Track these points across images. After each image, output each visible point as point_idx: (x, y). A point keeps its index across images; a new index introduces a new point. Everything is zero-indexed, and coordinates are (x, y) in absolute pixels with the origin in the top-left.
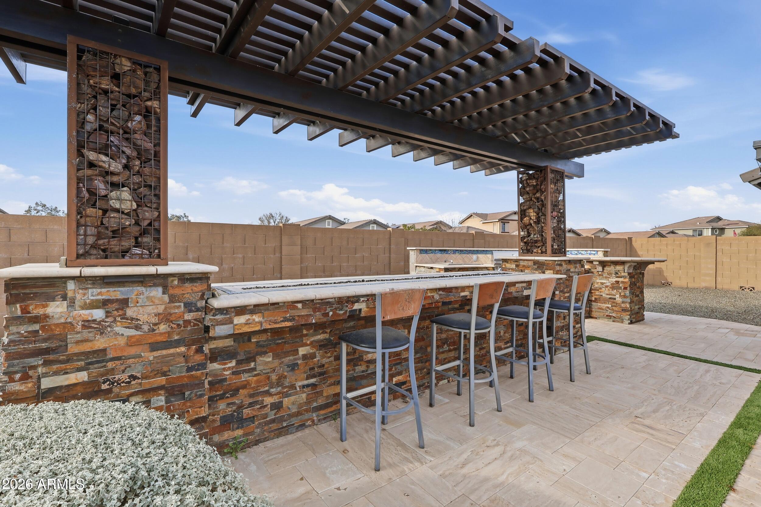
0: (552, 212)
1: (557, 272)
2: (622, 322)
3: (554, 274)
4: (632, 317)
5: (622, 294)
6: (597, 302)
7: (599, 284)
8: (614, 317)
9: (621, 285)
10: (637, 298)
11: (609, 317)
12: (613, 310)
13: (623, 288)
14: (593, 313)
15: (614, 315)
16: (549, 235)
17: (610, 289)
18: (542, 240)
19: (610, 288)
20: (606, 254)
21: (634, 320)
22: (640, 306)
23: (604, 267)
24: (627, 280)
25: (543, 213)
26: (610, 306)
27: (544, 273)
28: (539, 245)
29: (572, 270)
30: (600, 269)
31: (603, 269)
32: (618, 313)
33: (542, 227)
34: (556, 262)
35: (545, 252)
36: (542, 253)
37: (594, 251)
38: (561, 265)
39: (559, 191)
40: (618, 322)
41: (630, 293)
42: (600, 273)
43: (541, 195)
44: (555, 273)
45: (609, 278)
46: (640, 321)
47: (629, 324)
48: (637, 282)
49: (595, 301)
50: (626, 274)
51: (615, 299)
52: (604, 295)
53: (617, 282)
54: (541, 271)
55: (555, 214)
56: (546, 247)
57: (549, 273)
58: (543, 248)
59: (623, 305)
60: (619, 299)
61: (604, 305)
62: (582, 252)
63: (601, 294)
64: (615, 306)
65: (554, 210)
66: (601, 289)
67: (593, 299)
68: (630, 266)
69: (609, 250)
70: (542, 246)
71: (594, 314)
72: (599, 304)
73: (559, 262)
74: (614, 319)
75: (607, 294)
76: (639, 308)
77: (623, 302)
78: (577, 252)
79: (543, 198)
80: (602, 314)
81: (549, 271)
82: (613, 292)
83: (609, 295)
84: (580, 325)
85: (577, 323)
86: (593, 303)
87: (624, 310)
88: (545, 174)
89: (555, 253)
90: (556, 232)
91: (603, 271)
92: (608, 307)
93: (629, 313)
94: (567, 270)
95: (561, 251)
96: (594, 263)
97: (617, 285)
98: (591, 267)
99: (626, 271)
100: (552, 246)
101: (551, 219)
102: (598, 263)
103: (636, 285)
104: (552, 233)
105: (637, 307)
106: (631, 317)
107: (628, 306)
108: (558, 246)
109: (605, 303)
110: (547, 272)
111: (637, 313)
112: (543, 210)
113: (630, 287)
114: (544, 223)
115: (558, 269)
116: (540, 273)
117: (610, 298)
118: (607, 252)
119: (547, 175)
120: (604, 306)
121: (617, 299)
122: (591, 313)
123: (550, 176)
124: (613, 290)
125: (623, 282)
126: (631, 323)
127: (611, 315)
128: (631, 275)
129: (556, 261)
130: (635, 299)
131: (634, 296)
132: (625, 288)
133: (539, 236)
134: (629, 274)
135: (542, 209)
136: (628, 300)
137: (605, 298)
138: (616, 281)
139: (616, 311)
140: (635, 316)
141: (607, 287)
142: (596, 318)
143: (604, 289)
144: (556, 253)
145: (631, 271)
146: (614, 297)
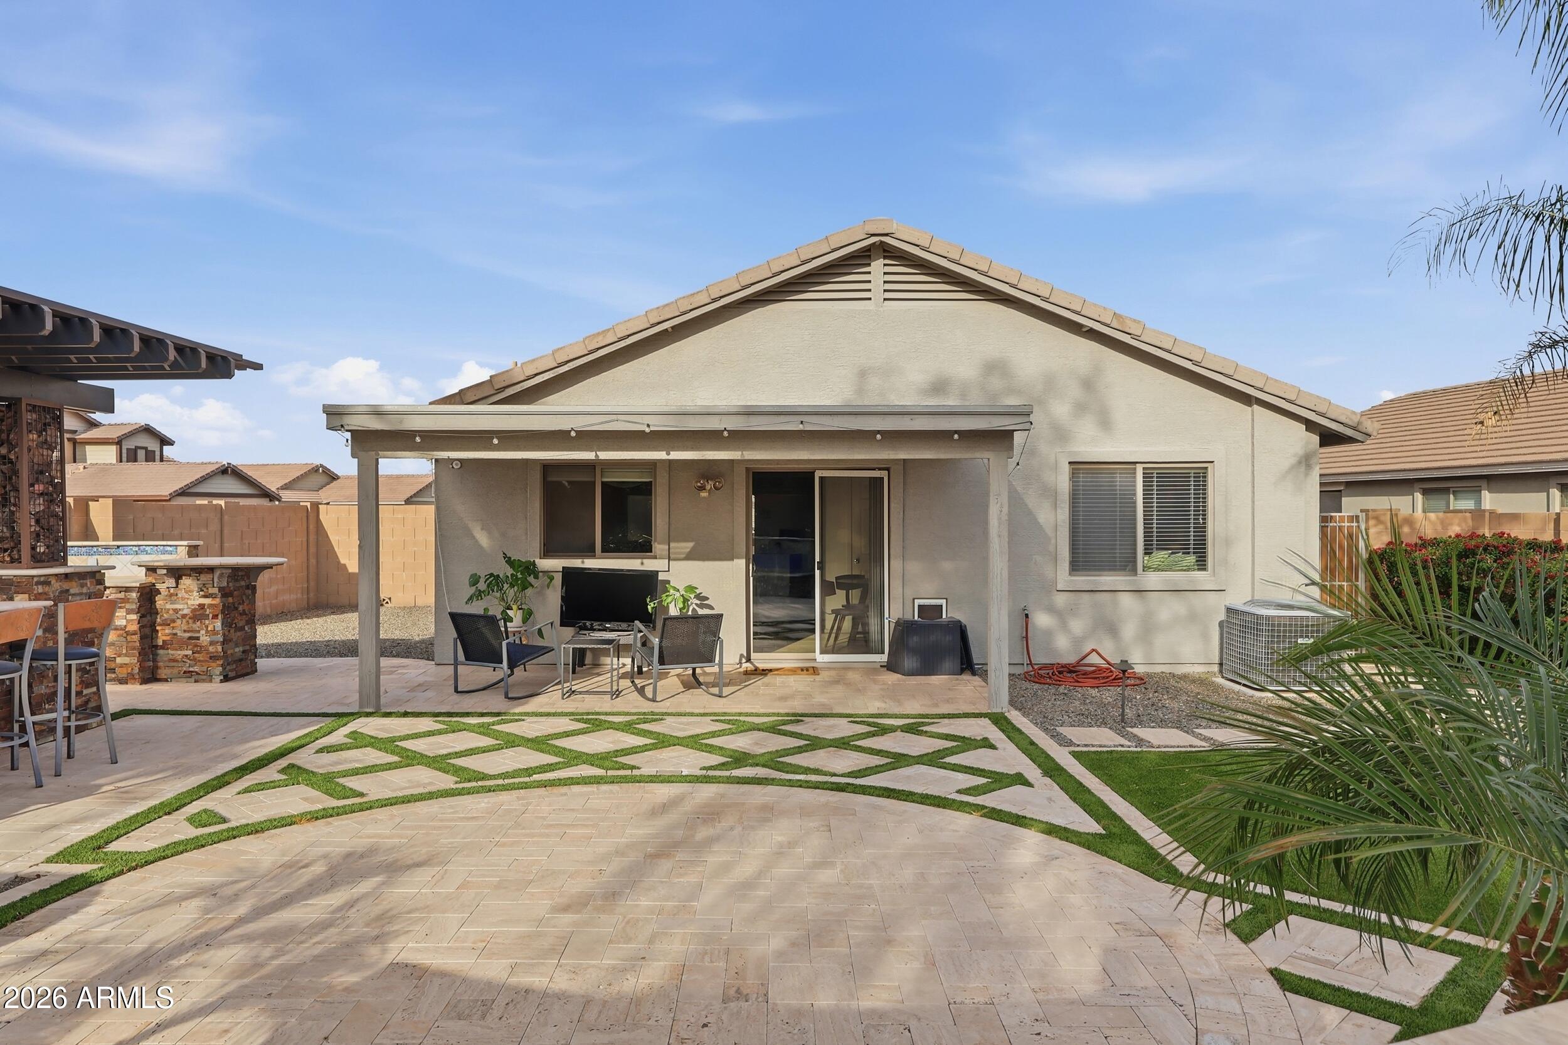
0: (32, 485)
1: (38, 597)
2: (211, 681)
3: (30, 600)
4: (228, 668)
5: (209, 629)
6: (168, 649)
7: (171, 612)
8: (198, 674)
9: (207, 613)
10: (239, 634)
11: (188, 674)
12: (195, 659)
13: (211, 616)
14: (159, 671)
15: (196, 669)
16: (26, 527)
17: (190, 621)
18: (12, 537)
19: (190, 618)
20: (193, 551)
21: (231, 674)
22: (247, 648)
23: (178, 579)
24: (217, 601)
25: (12, 486)
26: (190, 652)
27: (11, 599)
28: (6, 546)
29: (72, 591)
30: (171, 582)
31: (177, 584)
32: (203, 664)
33: (13, 513)
34: (35, 579)
35: (19, 561)
36: (12, 562)
37: (171, 546)
38: (48, 583)
39: (50, 445)
40: (204, 681)
41: (222, 625)
42: (172, 590)
43: (10, 452)
44: (32, 598)
45: (188, 599)
46: (247, 674)
47: (222, 681)
48: (239, 604)
49: (162, 647)
50: (216, 590)
51: (198, 638)
52: (180, 633)
53: (202, 606)
54: (5, 597)
55: (39, 488)
56: (19, 551)
57: (21, 600)
58: (15, 552)
59: (211, 649)
60: (205, 639)
61: (179, 652)
62: (147, 548)
63: (174, 631)
64: (198, 652)
65: (37, 481)
66: (174, 621)
67: (160, 643)
68: (221, 575)
69: (200, 543)
70: (13, 548)
71: (163, 673)
72: (170, 652)
73: (42, 579)
74: (197, 677)
75: (185, 631)
76: (244, 652)
77: (212, 643)
78: (137, 549)
79: (12, 457)
80: (175, 671)
81: (21, 596)
82: (194, 626)
83: (189, 631)
84: (94, 689)
85: (88, 686)
86: (161, 652)
87: (213, 658)
88: (16, 412)
89: (37, 560)
90: (43, 521)
91: (177, 587)
92: (186, 656)
93: (221, 662)
94: (61, 592)
95: (57, 556)
96: (159, 572)
97: (201, 612)
98: (156, 579)
99: (215, 585)
100: (33, 548)
101: (30, 498)
102: (165, 571)
103: (236, 609)
104: (33, 523)
105: (240, 649)
106: (224, 669)
107: (220, 648)
108: (48, 547)
109: (181, 649)
110: (18, 597)
111: (241, 660)
112: (14, 481)
113: (223, 612)
114: (15, 505)
115: (40, 591)
116: (5, 600)
117: (190, 638)
118: (196, 547)
119: (21, 417)
120: (179, 654)
121: (201, 639)
122: (156, 672)
123: (29, 417)
124: (194, 622)
125: (210, 606)
126: (226, 679)
127: (191, 669)
128: (225, 593)
129: (33, 577)
130: (236, 636)
131: (232, 631)
132: (215, 617)
133: (5, 530)
134: (221, 589)
135: (10, 478)
136: (220, 638)
137: (182, 638)
138: (200, 605)
139: (199, 661)
140: (234, 666)
141: (184, 616)
142: (166, 680)
143: (179, 622)
144: (43, 561)
145: (225, 584)
146: (196, 635)
